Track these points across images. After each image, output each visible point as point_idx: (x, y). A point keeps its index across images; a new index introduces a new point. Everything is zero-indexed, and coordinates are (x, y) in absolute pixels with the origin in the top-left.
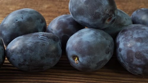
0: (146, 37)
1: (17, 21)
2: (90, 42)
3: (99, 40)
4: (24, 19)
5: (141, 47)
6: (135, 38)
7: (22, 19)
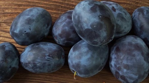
0: (133, 65)
1: (26, 32)
2: (86, 66)
3: (94, 62)
4: (31, 30)
5: (126, 73)
6: (124, 64)
7: (30, 30)
